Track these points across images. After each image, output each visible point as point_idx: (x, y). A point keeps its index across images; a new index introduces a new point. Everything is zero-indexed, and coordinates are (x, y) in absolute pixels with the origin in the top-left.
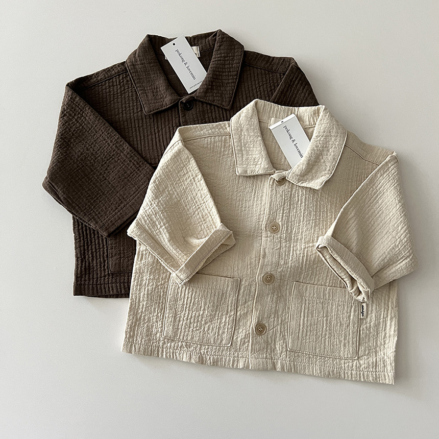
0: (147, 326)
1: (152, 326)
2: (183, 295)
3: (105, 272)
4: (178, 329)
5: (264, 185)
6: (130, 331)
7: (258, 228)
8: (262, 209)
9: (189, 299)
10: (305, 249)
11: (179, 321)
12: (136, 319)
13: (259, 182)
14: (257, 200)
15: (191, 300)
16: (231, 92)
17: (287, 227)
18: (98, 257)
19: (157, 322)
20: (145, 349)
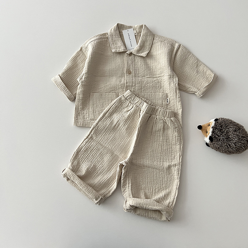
0: (83, 115)
1: (85, 116)
2: (96, 102)
4: (95, 115)
5: (123, 57)
6: (76, 118)
7: (123, 73)
8: (124, 66)
9: (99, 103)
10: (142, 79)
11: (95, 112)
12: (78, 113)
13: (121, 56)
14: (121, 62)
15: (99, 104)
17: (134, 72)
19: (86, 114)
20: (83, 124)
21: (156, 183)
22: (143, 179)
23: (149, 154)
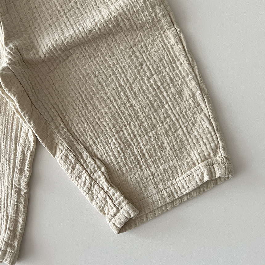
21: (123, 72)
22: (83, 84)
23: (62, 17)
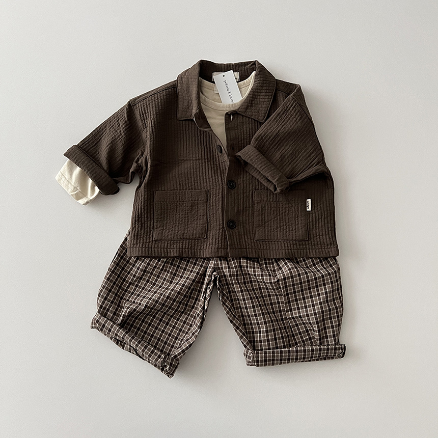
3: (150, 239)
16: (266, 109)
18: (146, 227)
